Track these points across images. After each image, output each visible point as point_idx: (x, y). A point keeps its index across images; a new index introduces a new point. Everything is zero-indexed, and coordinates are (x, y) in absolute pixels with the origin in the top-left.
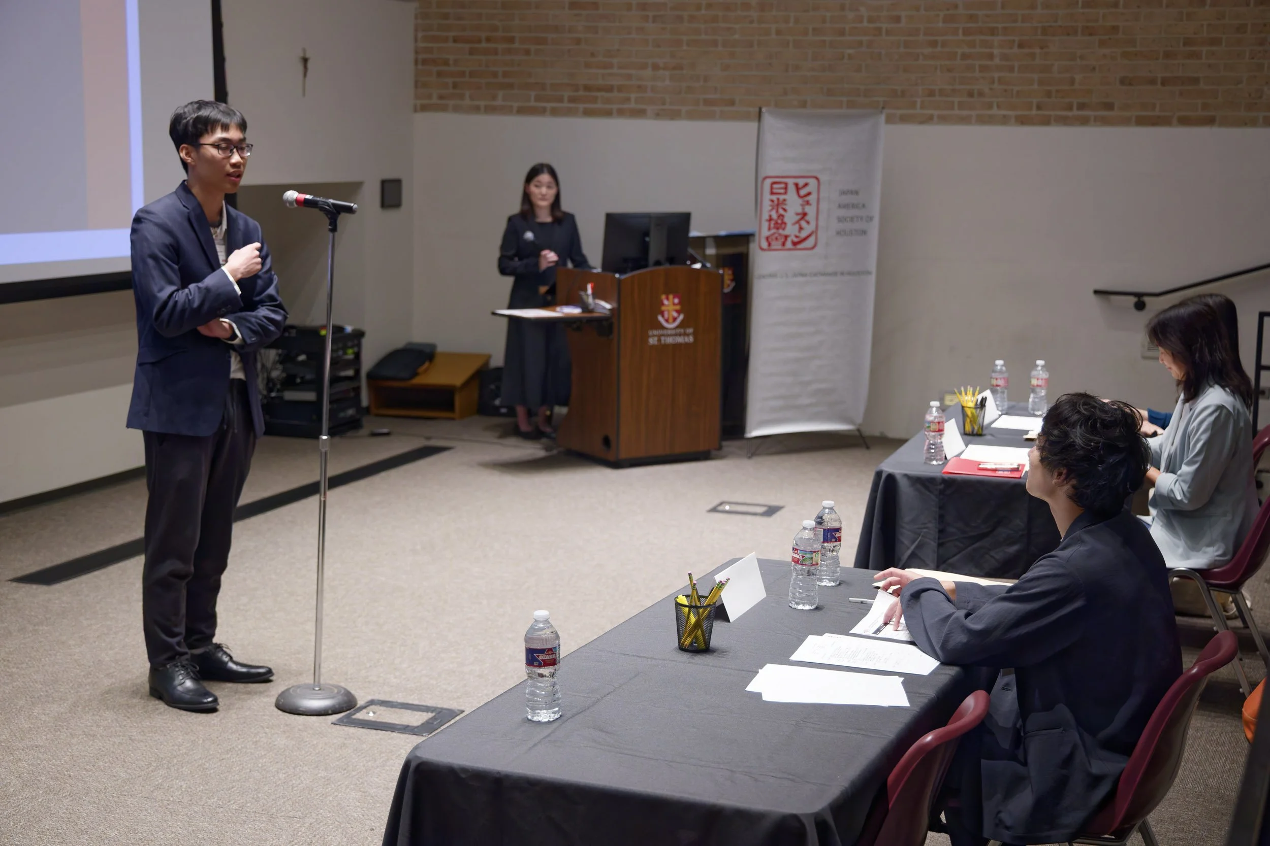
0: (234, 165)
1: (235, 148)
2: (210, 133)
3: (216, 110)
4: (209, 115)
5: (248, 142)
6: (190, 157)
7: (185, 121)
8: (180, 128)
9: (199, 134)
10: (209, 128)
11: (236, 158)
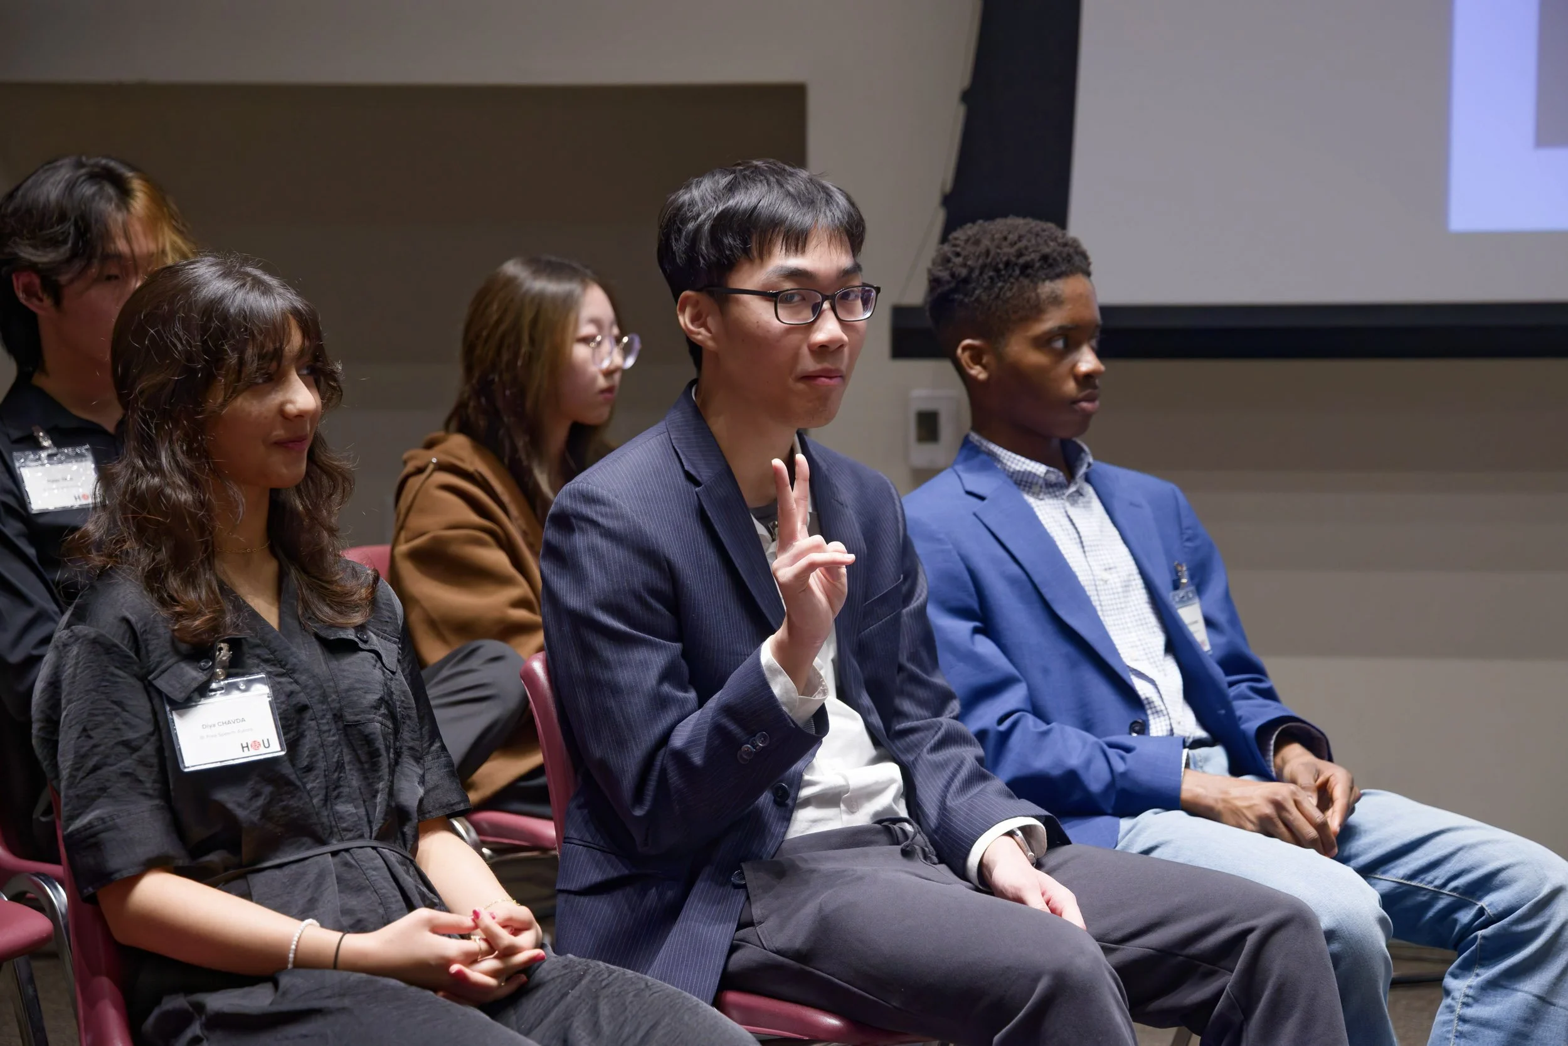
0: (823, 350)
1: (825, 298)
2: (757, 261)
3: (776, 188)
4: (755, 207)
5: (864, 277)
6: (704, 325)
7: (691, 226)
8: (679, 247)
9: (727, 265)
10: (754, 245)
11: (828, 329)
